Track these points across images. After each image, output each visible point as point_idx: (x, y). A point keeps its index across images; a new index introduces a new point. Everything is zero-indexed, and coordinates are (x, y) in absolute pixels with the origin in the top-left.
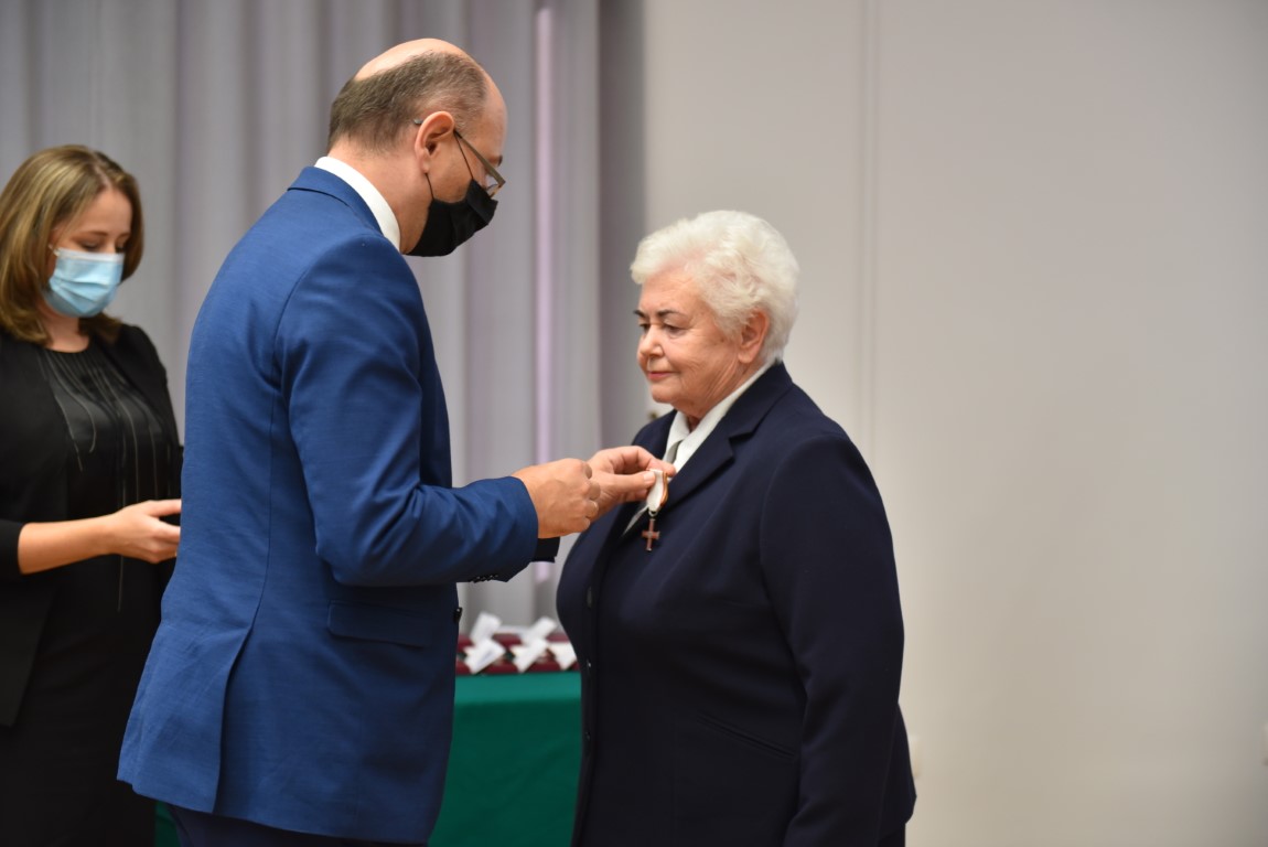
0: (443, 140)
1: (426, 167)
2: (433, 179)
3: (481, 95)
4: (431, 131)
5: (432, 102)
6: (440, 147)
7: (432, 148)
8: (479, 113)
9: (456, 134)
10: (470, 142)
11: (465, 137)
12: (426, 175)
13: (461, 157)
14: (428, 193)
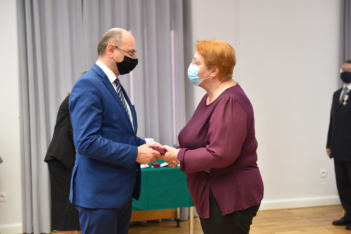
0: (114, 49)
1: (111, 56)
2: (114, 58)
3: (121, 37)
4: (109, 48)
5: (109, 42)
6: (114, 51)
7: (113, 51)
8: (121, 41)
9: (117, 47)
10: (121, 48)
11: (119, 48)
12: (112, 58)
13: (120, 52)
14: (114, 62)
